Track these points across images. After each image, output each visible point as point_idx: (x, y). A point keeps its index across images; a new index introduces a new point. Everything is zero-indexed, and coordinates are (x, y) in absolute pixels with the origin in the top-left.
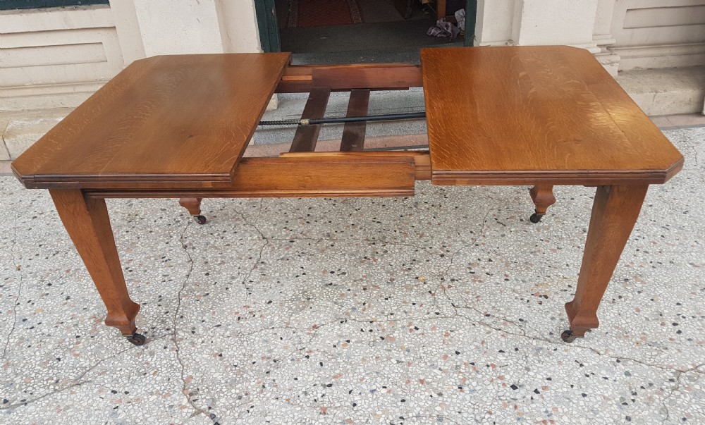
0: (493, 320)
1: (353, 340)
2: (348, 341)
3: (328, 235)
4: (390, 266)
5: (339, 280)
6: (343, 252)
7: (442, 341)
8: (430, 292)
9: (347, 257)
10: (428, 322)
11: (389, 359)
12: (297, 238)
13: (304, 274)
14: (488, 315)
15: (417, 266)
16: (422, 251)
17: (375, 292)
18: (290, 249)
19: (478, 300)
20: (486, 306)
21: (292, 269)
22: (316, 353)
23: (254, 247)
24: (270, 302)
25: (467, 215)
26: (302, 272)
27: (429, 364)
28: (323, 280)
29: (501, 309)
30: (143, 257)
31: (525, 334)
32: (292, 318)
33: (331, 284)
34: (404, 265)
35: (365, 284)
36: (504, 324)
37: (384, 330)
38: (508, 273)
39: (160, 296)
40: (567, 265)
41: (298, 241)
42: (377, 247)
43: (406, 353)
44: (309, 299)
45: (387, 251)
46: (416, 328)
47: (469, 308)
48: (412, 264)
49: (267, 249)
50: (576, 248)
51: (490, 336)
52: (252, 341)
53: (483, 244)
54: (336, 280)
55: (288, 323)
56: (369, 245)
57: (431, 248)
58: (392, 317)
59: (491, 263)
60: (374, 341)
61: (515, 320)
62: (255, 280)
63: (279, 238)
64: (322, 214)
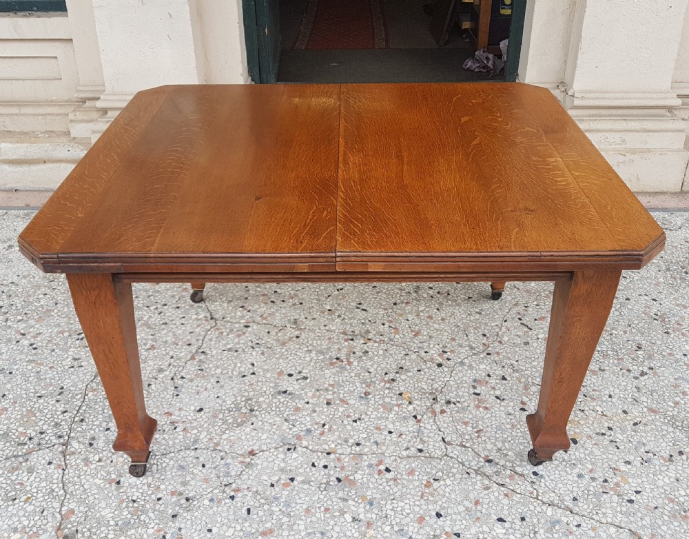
0: (495, 470)
1: (299, 479)
2: (292, 480)
3: (295, 322)
4: (367, 374)
5: (297, 387)
6: (310, 348)
7: (420, 493)
8: (415, 417)
9: (313, 355)
10: (405, 463)
11: (343, 513)
12: (254, 322)
13: (253, 374)
14: (489, 461)
15: (403, 377)
16: (414, 356)
17: (341, 409)
18: (243, 337)
19: (478, 437)
20: (489, 446)
21: (239, 365)
22: (246, 492)
23: (197, 330)
24: (201, 410)
25: (482, 310)
26: (251, 371)
27: (396, 528)
28: (276, 385)
29: (510, 453)
30: (55, 330)
31: (538, 495)
32: (224, 437)
33: (285, 392)
34: (386, 374)
35: (330, 397)
36: (511, 477)
37: (343, 468)
38: (525, 399)
39: (62, 388)
40: (610, 396)
41: (255, 327)
42: (355, 344)
43: (368, 507)
44: (252, 410)
45: (368, 352)
46: (388, 470)
47: (464, 446)
48: (397, 373)
49: (213, 334)
50: (625, 371)
51: (488, 494)
52: (164, 465)
53: (498, 354)
54: (292, 386)
55: (217, 444)
56: (346, 340)
57: (426, 352)
58: (358, 448)
59: (504, 381)
60: (328, 483)
61: (526, 472)
62: (188, 376)
63: (231, 321)
64: (292, 292)
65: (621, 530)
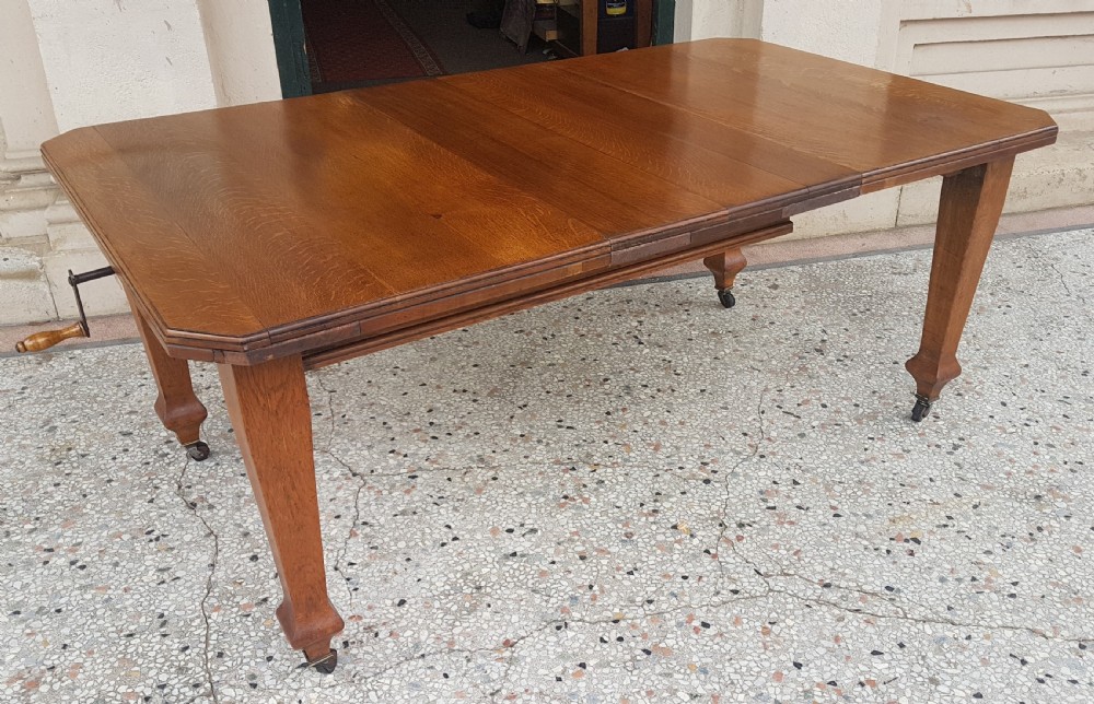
0: (839, 595)
1: (591, 663)
2: (583, 665)
3: (481, 459)
4: (616, 510)
5: (528, 544)
6: (520, 490)
7: (760, 644)
8: (707, 551)
9: (529, 498)
10: (722, 611)
11: (674, 692)
12: (420, 469)
13: (455, 539)
14: (827, 586)
15: (667, 505)
16: (667, 477)
17: (604, 562)
18: (414, 492)
19: (799, 559)
20: (819, 568)
21: (428, 531)
22: (526, 697)
23: (340, 494)
24: (402, 602)
25: (726, 403)
26: (451, 536)
27: (752, 694)
28: (497, 549)
29: (847, 571)
30: (105, 534)
31: (905, 614)
32: (456, 631)
33: (514, 554)
34: (642, 505)
35: (581, 549)
36: (862, 599)
37: (645, 636)
38: (834, 503)
39: (162, 616)
40: (931, 480)
41: (425, 476)
42: (580, 475)
43: (702, 677)
44: (479, 588)
45: (603, 482)
46: (706, 625)
47: (788, 575)
48: (656, 501)
49: (366, 496)
50: (934, 448)
51: (845, 626)
52: (385, 688)
53: (773, 454)
54: (522, 545)
55: (451, 643)
56: (565, 471)
57: (681, 468)
58: (652, 607)
59: (797, 486)
60: (634, 659)
61: (878, 589)
62: (359, 561)
63: (385, 473)
64: (456, 420)
65: (1018, 631)
